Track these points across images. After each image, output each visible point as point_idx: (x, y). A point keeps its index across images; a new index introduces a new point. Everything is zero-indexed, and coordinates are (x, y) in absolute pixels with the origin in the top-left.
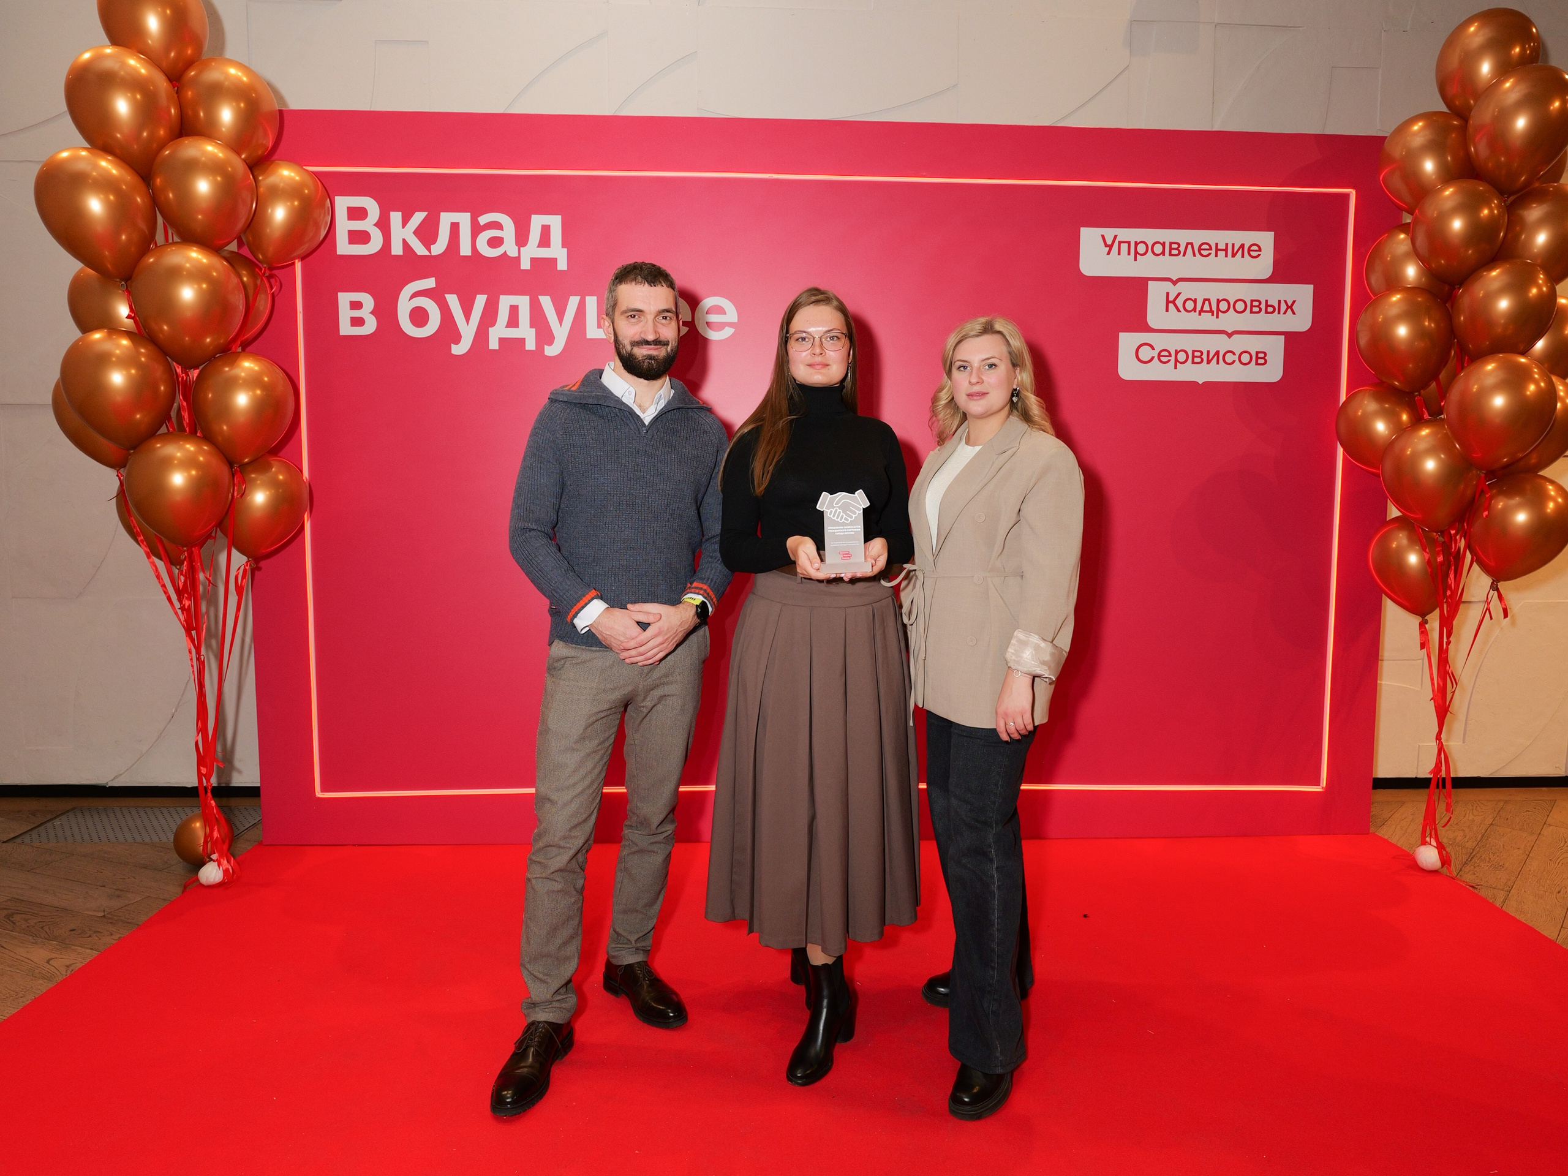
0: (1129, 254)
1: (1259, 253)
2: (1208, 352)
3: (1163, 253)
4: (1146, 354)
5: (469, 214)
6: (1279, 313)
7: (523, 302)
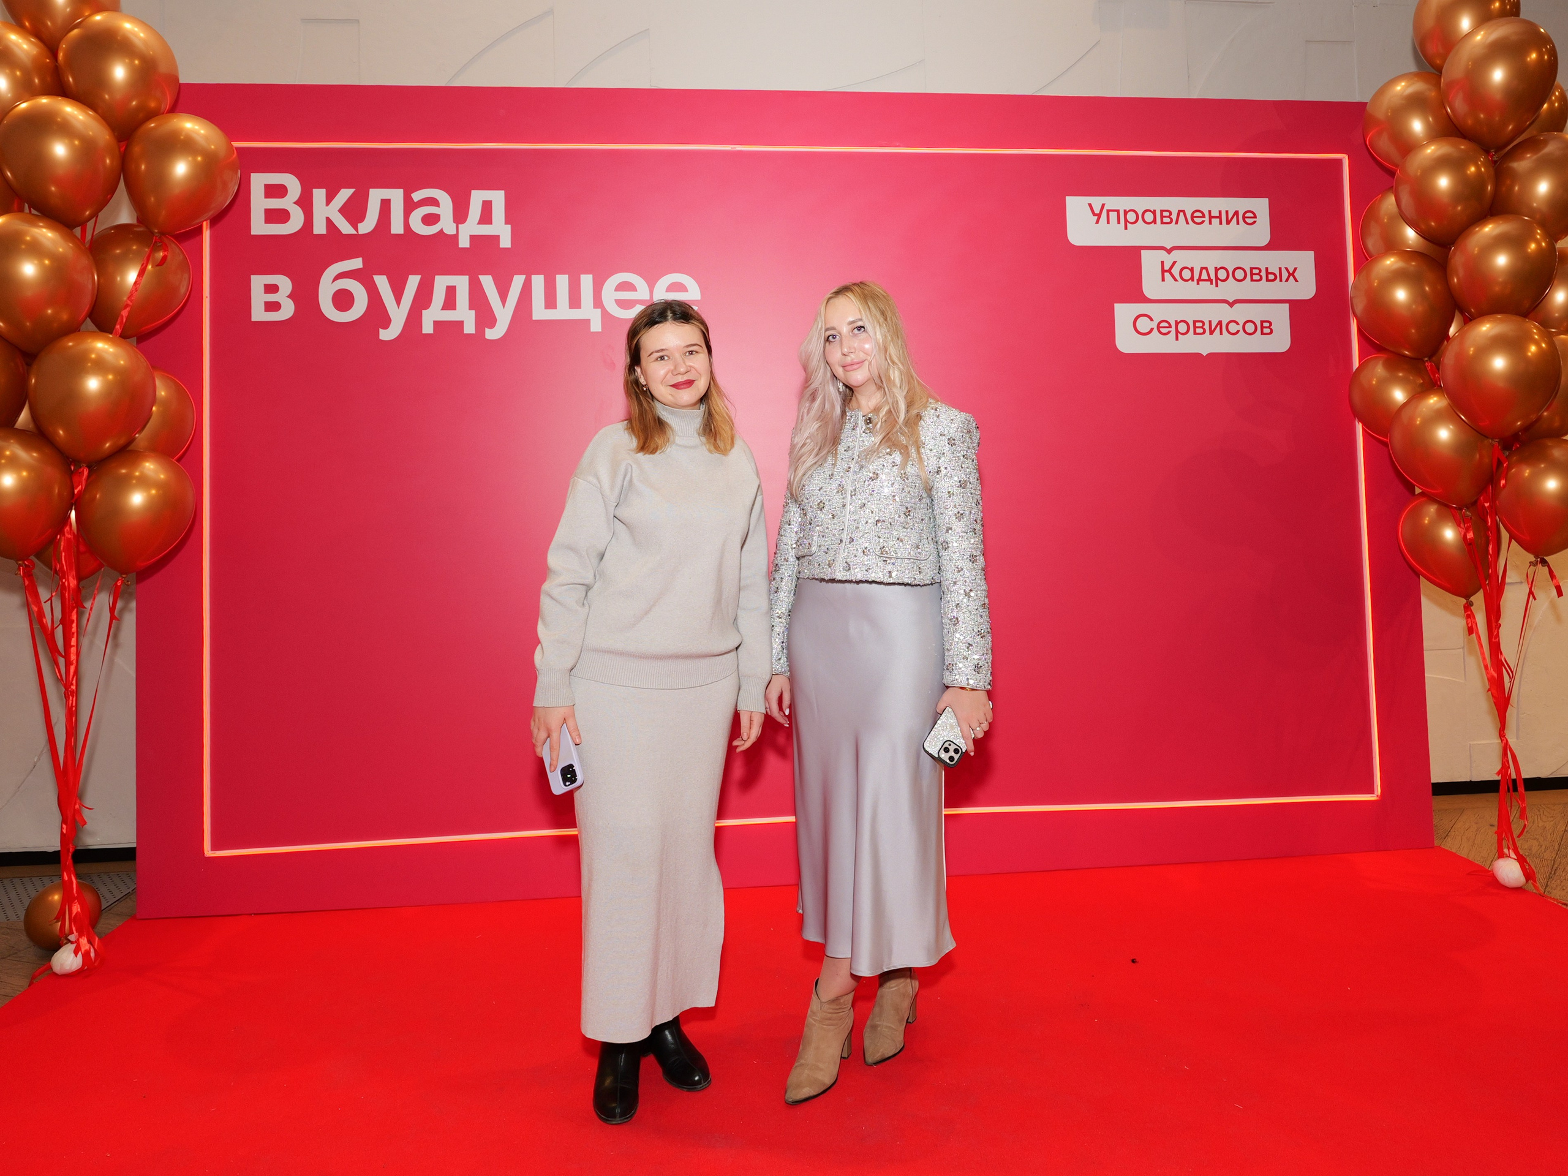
0: (1119, 222)
1: (1255, 220)
2: (1210, 322)
3: (1154, 221)
4: (1144, 325)
5: (402, 190)
6: (1281, 280)
7: (462, 283)
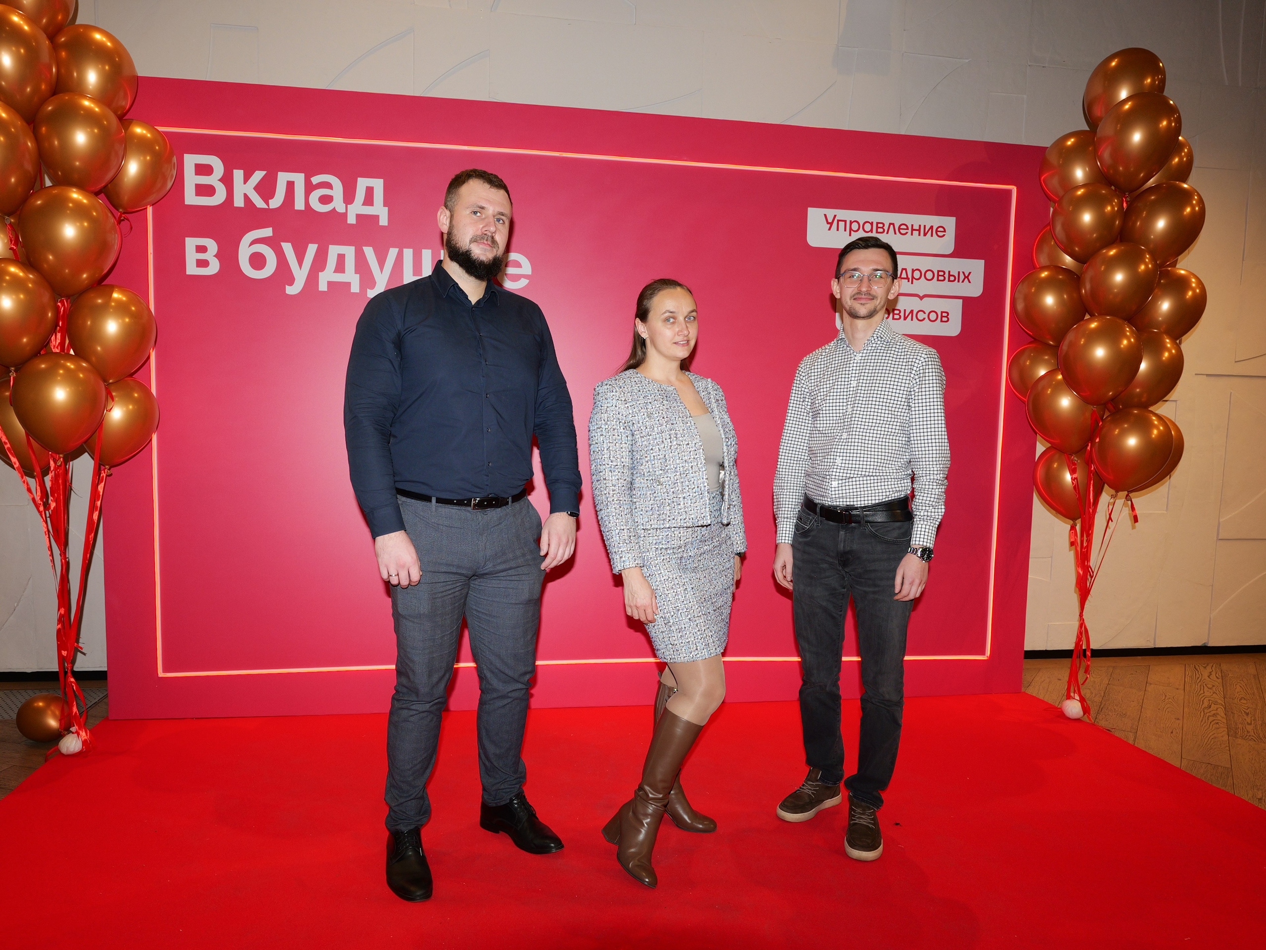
0: (845, 230)
1: (944, 233)
2: (905, 310)
5: (303, 175)
6: (959, 281)
7: (349, 252)
